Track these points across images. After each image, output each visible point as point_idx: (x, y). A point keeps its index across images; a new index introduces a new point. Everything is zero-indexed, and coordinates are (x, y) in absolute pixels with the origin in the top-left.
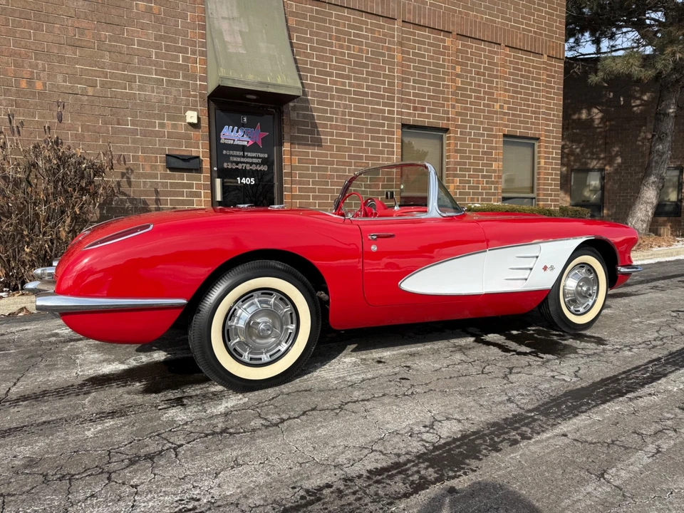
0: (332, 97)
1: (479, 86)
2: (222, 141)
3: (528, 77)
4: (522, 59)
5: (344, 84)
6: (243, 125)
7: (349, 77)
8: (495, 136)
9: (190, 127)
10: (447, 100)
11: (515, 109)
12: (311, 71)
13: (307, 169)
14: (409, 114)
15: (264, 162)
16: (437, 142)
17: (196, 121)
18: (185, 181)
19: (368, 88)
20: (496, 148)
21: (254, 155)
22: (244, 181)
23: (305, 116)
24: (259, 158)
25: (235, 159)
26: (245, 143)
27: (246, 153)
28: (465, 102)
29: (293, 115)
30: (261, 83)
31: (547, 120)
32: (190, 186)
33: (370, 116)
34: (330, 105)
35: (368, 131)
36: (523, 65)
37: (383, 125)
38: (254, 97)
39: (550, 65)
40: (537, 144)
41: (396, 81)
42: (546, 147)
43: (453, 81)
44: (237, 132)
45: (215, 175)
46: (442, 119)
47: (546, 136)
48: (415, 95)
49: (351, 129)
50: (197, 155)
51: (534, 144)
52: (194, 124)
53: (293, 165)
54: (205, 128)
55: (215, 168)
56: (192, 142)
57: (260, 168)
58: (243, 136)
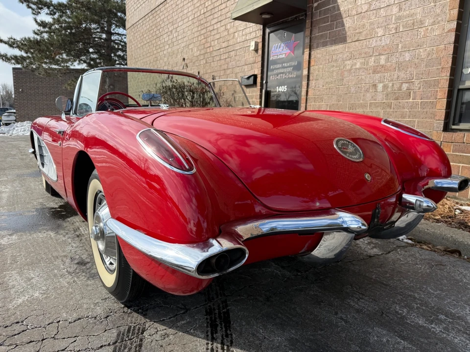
2: (271, 58)
6: (284, 40)
18: (250, 94)
21: (288, 64)
22: (280, 89)
24: (291, 66)
25: (277, 71)
26: (284, 56)
27: (283, 65)
32: (252, 97)
44: (280, 47)
45: (265, 87)
50: (256, 73)
52: (256, 50)
53: (312, 68)
54: (260, 52)
55: (264, 82)
56: (255, 64)
57: (291, 76)
58: (283, 50)
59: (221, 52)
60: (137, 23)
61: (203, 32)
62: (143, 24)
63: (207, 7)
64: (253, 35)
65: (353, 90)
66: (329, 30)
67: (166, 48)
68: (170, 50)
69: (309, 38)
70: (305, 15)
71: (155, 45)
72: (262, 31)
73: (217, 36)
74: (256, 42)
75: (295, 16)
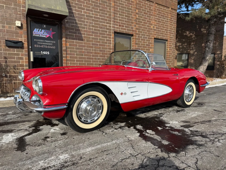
0: (85, 19)
1: (145, 18)
2: (34, 35)
3: (164, 16)
4: (161, 9)
5: (90, 13)
6: (44, 29)
7: (92, 11)
8: (151, 39)
9: (18, 28)
10: (133, 23)
11: (159, 28)
12: (75, 7)
13: (74, 48)
14: (117, 28)
15: (54, 45)
16: (128, 40)
17: (20, 25)
18: (16, 52)
19: (100, 16)
20: (151, 43)
21: (49, 41)
22: (44, 53)
23: (72, 26)
24: (51, 43)
25: (40, 43)
26: (45, 36)
27: (45, 41)
28: (140, 24)
29: (67, 25)
30: (48, 9)
31: (170, 33)
32: (18, 55)
33: (101, 28)
34: (84, 22)
35: (100, 34)
36: (162, 11)
37: (107, 32)
38: (47, 16)
39: (172, 12)
40: (166, 42)
41: (112, 14)
42: (170, 44)
43: (135, 15)
44: (41, 31)
45: (30, 50)
46: (131, 30)
47: (170, 39)
48: (120, 20)
49: (93, 32)
50: (21, 41)
51: (165, 42)
53: (68, 47)
54: (25, 29)
55: (30, 47)
56: (19, 35)
57: (51, 48)
66: (75, 34)
69: (65, 33)
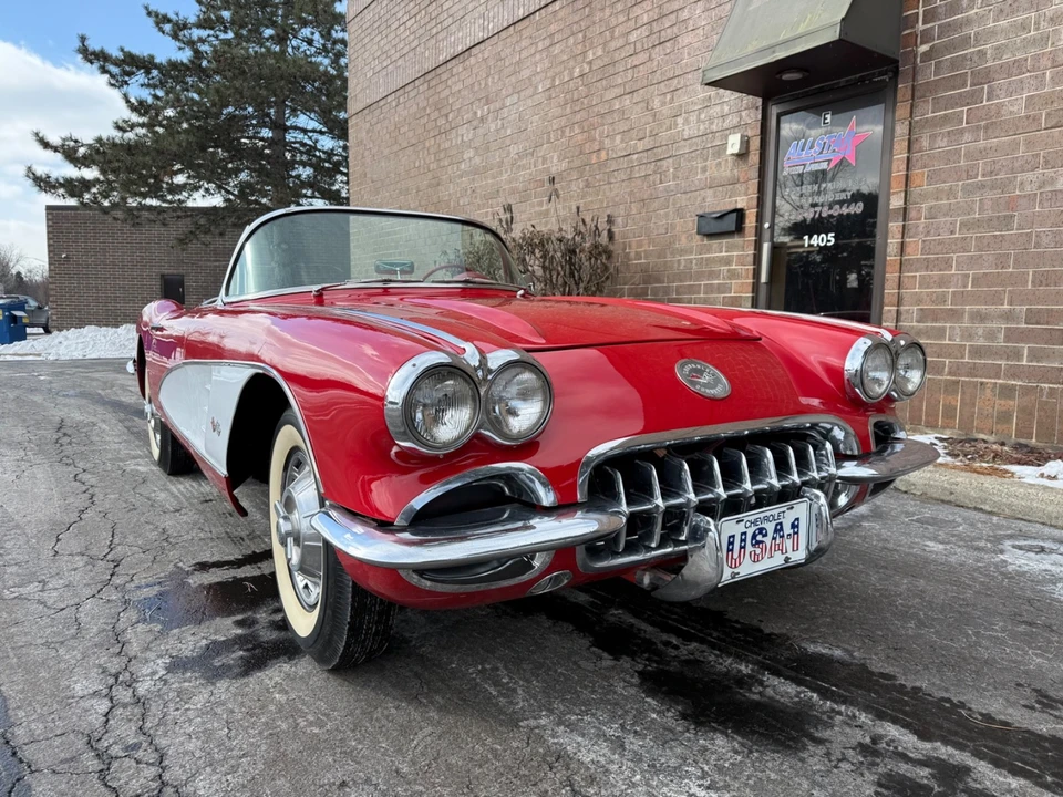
2: (786, 172)
9: (737, 162)
13: (951, 193)
17: (739, 147)
18: (724, 254)
22: (815, 240)
23: (954, 64)
26: (825, 166)
27: (823, 186)
30: (762, 50)
44: (812, 148)
45: (766, 236)
50: (741, 206)
52: (742, 155)
53: (915, 191)
54: (754, 158)
55: (767, 225)
56: (737, 186)
57: (847, 211)
58: (821, 153)
59: (632, 161)
60: (382, 103)
61: (578, 117)
62: (398, 104)
63: (590, 63)
64: (733, 120)
65: (1045, 240)
66: (968, 104)
67: (465, 157)
68: (477, 160)
69: (907, 122)
70: (891, 74)
71: (432, 150)
72: (760, 111)
73: (623, 126)
74: (742, 137)
75: (858, 76)
